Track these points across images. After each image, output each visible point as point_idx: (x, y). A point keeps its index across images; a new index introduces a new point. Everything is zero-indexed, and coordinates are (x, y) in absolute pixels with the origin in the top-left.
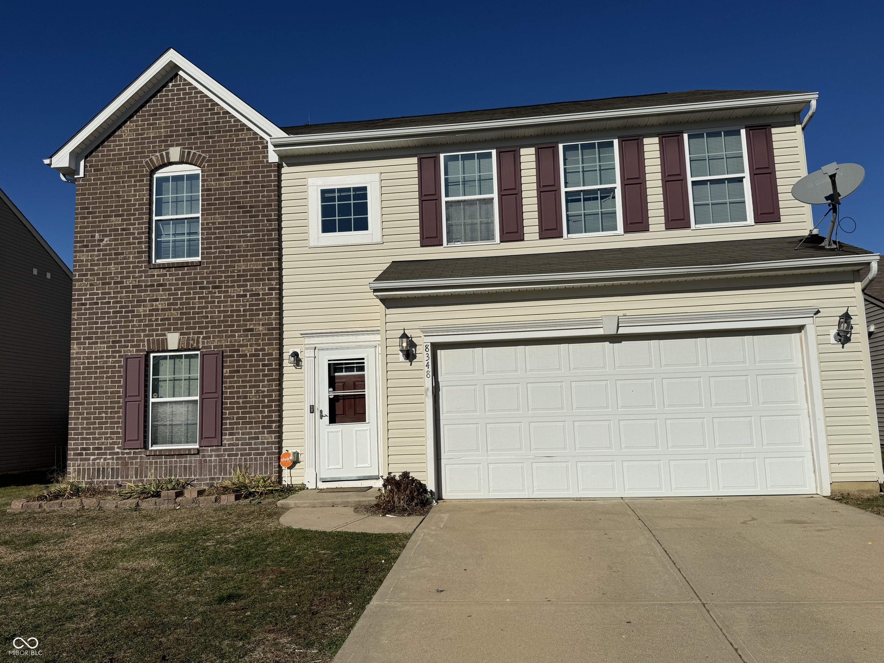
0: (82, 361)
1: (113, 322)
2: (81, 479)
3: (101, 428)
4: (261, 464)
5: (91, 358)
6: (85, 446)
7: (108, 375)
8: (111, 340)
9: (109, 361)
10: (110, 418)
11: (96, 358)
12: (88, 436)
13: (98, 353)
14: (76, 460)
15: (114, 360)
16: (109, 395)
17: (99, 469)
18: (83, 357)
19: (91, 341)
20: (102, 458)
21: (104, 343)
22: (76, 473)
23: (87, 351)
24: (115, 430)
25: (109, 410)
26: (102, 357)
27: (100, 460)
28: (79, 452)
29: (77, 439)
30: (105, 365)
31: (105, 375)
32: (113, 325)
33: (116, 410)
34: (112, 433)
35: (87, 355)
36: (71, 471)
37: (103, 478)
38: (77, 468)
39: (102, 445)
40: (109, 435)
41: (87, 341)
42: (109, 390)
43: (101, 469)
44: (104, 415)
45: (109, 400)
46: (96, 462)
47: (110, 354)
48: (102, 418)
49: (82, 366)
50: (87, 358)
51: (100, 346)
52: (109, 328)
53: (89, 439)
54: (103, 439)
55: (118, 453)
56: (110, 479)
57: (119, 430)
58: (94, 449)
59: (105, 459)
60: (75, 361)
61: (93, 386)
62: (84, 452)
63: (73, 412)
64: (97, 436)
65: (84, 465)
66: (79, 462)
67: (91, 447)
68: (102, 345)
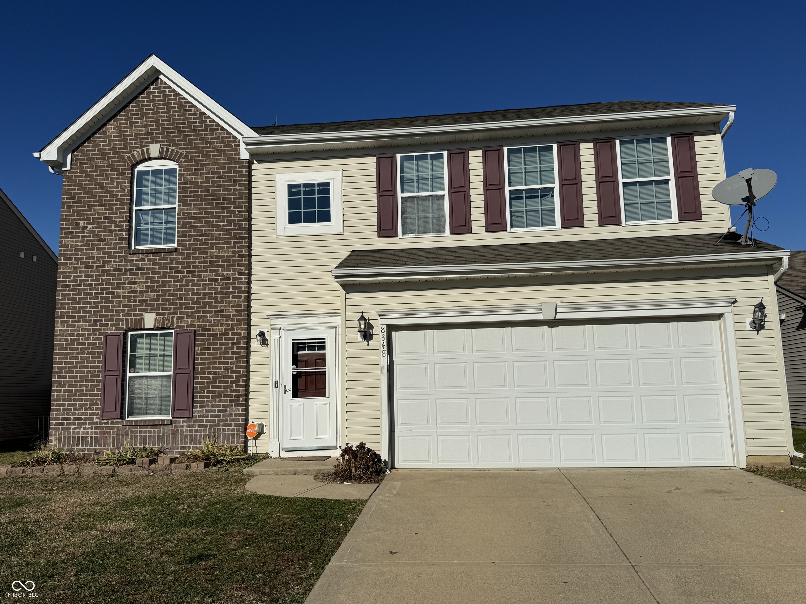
0: (65, 338)
1: (95, 303)
2: (62, 446)
3: (82, 400)
4: (229, 435)
5: (73, 335)
6: (66, 416)
7: (89, 351)
8: (92, 319)
9: (90, 338)
10: (90, 390)
11: (78, 335)
12: (69, 407)
13: (81, 331)
14: (58, 429)
15: (95, 337)
16: (90, 369)
17: (78, 438)
18: (66, 334)
19: (74, 320)
20: (81, 427)
21: (86, 321)
22: (58, 441)
23: (70, 329)
24: (95, 402)
25: (89, 384)
26: (84, 335)
27: (80, 429)
28: (61, 421)
29: (59, 410)
30: (86, 342)
31: (86, 351)
32: (94, 305)
33: (96, 383)
34: (91, 405)
35: (69, 333)
36: (52, 439)
37: (82, 446)
38: (58, 436)
39: (82, 415)
40: (88, 407)
41: (70, 320)
42: (90, 365)
43: (81, 438)
44: (84, 388)
45: (89, 374)
46: (76, 431)
47: (92, 332)
48: (82, 390)
49: (65, 343)
50: (70, 335)
51: (82, 325)
52: (91, 307)
53: (70, 410)
54: (83, 410)
55: (96, 423)
56: (89, 447)
57: (98, 402)
58: (74, 419)
59: (84, 429)
60: (58, 338)
61: (74, 361)
62: (65, 422)
63: (56, 384)
64: (77, 407)
65: (65, 434)
66: (60, 431)
67: (72, 417)
68: (84, 324)
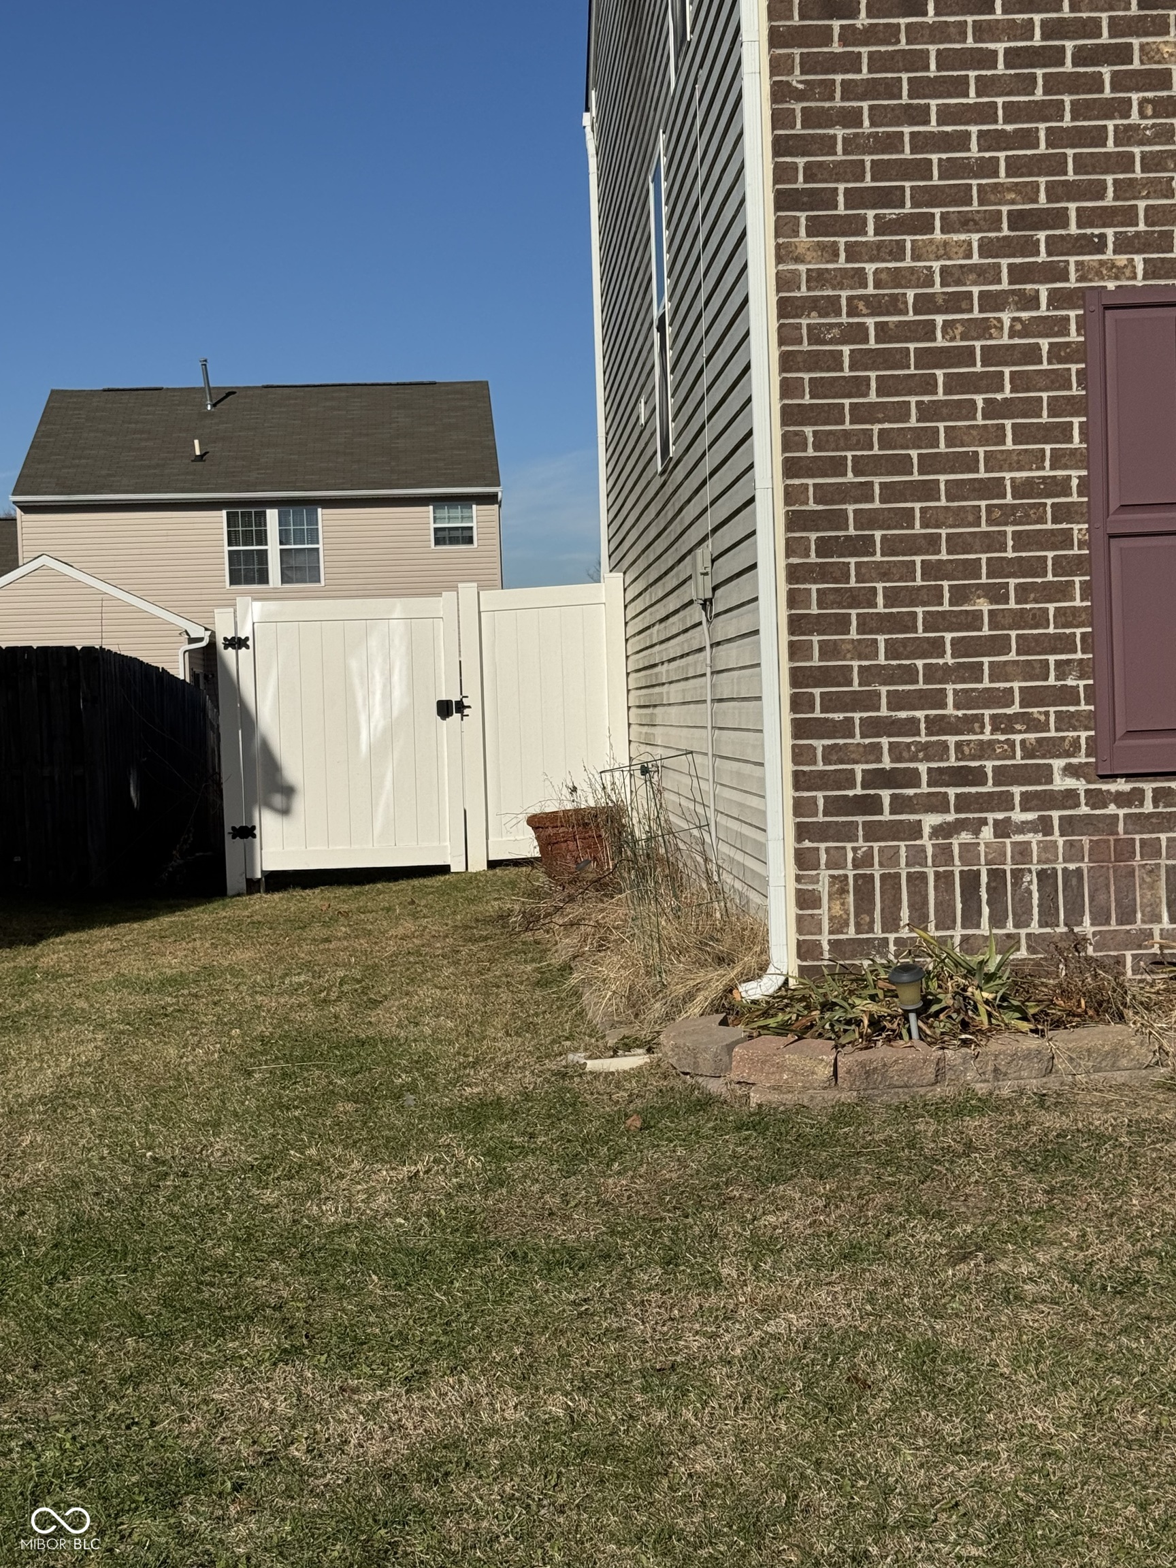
0: (844, 319)
2: (878, 927)
5: (895, 305)
6: (887, 763)
7: (999, 396)
8: (1005, 209)
9: (999, 320)
11: (925, 304)
12: (903, 715)
13: (937, 279)
14: (847, 833)
15: (1025, 315)
16: (1009, 499)
17: (970, 881)
18: (849, 299)
19: (891, 213)
20: (984, 822)
21: (967, 223)
22: (851, 898)
23: (870, 268)
24: (1052, 681)
25: (1012, 582)
26: (957, 302)
27: (977, 833)
28: (859, 791)
29: (846, 728)
30: (978, 344)
31: (979, 399)
32: (1009, 128)
33: (1050, 578)
34: (1030, 697)
35: (870, 290)
37: (997, 920)
38: (851, 874)
39: (980, 758)
40: (1016, 708)
41: (871, 214)
42: (1008, 475)
43: (984, 879)
44: (984, 606)
45: (1009, 529)
46: (955, 842)
47: (1005, 285)
48: (974, 620)
49: (846, 349)
50: (876, 306)
51: (945, 244)
52: (990, 141)
53: (911, 727)
54: (988, 728)
55: (1069, 797)
56: (1034, 928)
57: (1070, 682)
58: (937, 777)
59: (1003, 829)
60: (804, 322)
61: (914, 453)
62: (886, 795)
64: (950, 710)
65: (890, 858)
66: (861, 843)
67: (923, 768)
68: (955, 237)
